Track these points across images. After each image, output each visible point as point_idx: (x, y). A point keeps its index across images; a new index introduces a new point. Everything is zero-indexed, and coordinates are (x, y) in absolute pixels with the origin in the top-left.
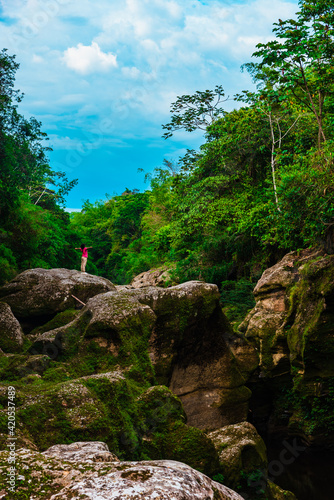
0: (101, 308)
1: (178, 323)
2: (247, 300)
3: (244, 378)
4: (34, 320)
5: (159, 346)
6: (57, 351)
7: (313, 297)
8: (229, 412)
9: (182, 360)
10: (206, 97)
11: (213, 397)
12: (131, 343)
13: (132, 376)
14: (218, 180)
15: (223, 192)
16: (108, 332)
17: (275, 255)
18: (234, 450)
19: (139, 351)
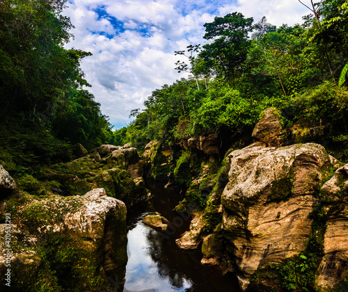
0: (114, 154)
1: (129, 156)
2: (143, 150)
3: (142, 166)
4: (102, 156)
5: (126, 161)
6: (105, 163)
7: (155, 150)
8: (139, 174)
9: (130, 164)
10: (137, 110)
11: (136, 170)
12: (119, 161)
13: (120, 168)
14: (138, 126)
15: (139, 129)
16: (115, 159)
17: (149, 141)
18: (138, 183)
19: (121, 163)
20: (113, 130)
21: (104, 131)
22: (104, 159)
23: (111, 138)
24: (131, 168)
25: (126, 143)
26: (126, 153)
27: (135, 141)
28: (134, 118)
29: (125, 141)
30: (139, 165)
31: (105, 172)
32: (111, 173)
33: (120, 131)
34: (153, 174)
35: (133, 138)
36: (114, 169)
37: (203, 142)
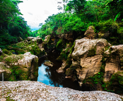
0: (33, 40)
1: (39, 41)
2: (44, 39)
3: (44, 45)
4: (29, 41)
5: (37, 43)
6: (30, 43)
7: (49, 39)
9: (39, 44)
10: (42, 24)
11: (42, 46)
12: (35, 43)
13: (35, 45)
14: (42, 30)
15: (43, 31)
16: (34, 42)
17: (46, 35)
18: (42, 50)
19: (36, 43)
20: (32, 31)
21: (29, 32)
22: (29, 42)
23: (31, 34)
24: (39, 45)
25: (38, 36)
26: (38, 40)
27: (41, 35)
28: (41, 27)
29: (37, 35)
30: (43, 44)
31: (30, 47)
32: (32, 47)
33: (35, 32)
34: (48, 47)
35: (40, 34)
36: (33, 46)
37: (67, 36)
